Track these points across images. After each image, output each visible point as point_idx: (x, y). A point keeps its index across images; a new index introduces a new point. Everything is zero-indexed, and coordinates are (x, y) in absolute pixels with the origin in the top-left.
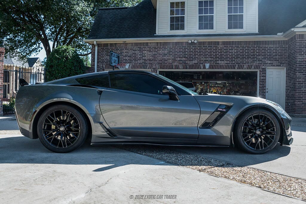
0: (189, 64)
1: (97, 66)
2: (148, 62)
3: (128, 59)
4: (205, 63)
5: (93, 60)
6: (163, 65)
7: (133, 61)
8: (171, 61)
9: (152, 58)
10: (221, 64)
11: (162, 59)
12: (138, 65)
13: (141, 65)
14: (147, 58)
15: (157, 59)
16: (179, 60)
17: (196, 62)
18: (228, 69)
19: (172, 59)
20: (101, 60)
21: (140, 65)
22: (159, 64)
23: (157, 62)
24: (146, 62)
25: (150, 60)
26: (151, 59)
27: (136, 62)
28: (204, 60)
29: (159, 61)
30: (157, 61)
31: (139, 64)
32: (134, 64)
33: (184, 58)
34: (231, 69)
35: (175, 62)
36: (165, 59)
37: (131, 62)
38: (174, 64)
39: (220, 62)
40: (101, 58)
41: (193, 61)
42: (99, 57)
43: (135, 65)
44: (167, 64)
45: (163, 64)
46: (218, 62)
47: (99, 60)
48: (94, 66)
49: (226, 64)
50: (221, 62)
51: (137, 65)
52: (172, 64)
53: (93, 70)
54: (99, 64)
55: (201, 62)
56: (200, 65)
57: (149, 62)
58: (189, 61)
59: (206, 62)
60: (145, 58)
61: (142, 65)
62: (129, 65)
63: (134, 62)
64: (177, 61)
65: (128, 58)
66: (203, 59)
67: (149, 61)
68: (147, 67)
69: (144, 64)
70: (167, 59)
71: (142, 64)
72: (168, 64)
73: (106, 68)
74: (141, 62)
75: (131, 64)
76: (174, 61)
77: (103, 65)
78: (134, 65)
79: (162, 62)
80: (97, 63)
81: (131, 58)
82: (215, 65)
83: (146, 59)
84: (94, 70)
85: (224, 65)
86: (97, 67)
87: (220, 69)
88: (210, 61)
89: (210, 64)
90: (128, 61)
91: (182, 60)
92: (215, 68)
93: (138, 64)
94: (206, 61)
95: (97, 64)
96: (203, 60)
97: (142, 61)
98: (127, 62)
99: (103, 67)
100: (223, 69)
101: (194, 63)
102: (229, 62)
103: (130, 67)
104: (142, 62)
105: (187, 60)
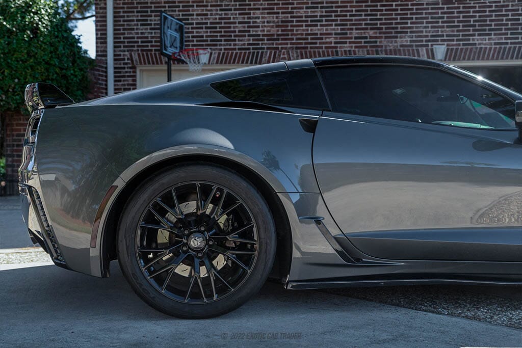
0: (386, 46)
1: (115, 55)
2: (266, 44)
3: (207, 36)
4: (432, 45)
5: (101, 39)
6: (310, 52)
7: (221, 41)
8: (333, 40)
9: (278, 31)
10: (480, 44)
11: (307, 34)
12: (237, 53)
13: (245, 53)
14: (261, 31)
15: (292, 35)
16: (356, 38)
17: (407, 41)
18: (502, 58)
19: (336, 34)
20: (124, 38)
21: (241, 53)
22: (297, 48)
23: (291, 44)
24: (258, 44)
25: (270, 37)
26: (273, 35)
27: (230, 45)
28: (432, 36)
29: (297, 39)
30: (293, 39)
31: (239, 49)
32: (225, 49)
33: (373, 31)
34: (512, 58)
35: (346, 43)
36: (316, 34)
37: (216, 45)
38: (340, 47)
39: (477, 40)
40: (124, 34)
41: (396, 37)
42: (120, 30)
43: (228, 53)
44: (321, 48)
45: (311, 48)
46: (473, 40)
47: (120, 38)
48: (106, 56)
49: (495, 44)
50: (482, 40)
51: (232, 53)
52: (336, 47)
53: (102, 67)
54: (121, 51)
55: (422, 41)
56: (418, 51)
57: (269, 44)
58: (386, 38)
59: (438, 41)
60: (256, 31)
61: (249, 53)
62: (211, 54)
63: (224, 45)
64: (351, 38)
65: (207, 32)
66: (426, 32)
67: (268, 40)
68: (263, 59)
69: (253, 49)
70: (321, 34)
71: (249, 49)
72: (326, 47)
73: (141, 63)
74: (244, 44)
75: (214, 50)
76: (341, 38)
77: (131, 55)
78: (224, 53)
79: (306, 43)
80: (115, 47)
81: (214, 32)
82: (462, 49)
83: (259, 35)
84: (106, 68)
85: (490, 49)
86: (115, 60)
87: (478, 59)
88: (450, 39)
89: (448, 45)
90: (207, 41)
91: (366, 38)
92: (464, 59)
93: (235, 49)
94: (435, 39)
95: (115, 51)
96: (427, 36)
97: (246, 41)
98: (202, 45)
99: (131, 59)
100: (488, 59)
101: (401, 46)
102: (506, 39)
103: (214, 59)
104: (249, 44)
105: (381, 37)
